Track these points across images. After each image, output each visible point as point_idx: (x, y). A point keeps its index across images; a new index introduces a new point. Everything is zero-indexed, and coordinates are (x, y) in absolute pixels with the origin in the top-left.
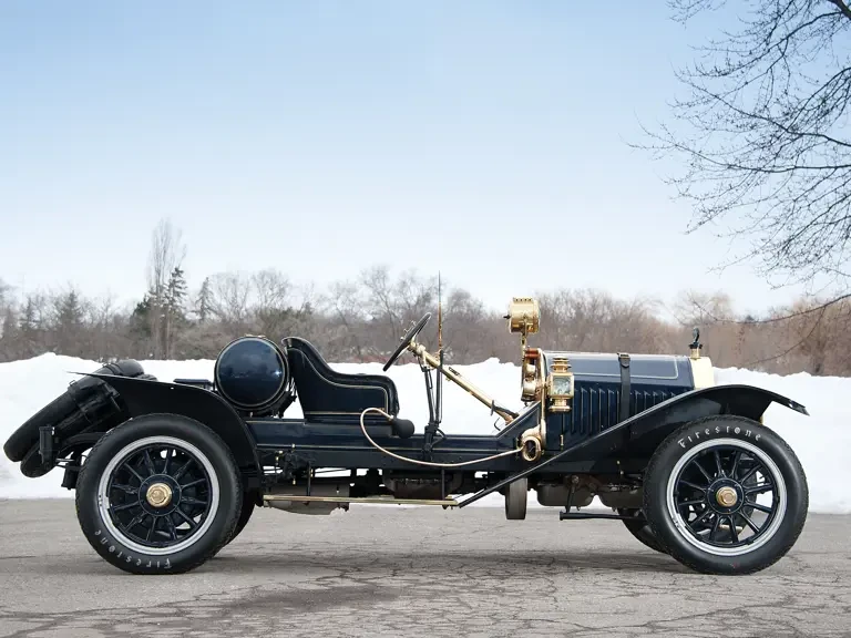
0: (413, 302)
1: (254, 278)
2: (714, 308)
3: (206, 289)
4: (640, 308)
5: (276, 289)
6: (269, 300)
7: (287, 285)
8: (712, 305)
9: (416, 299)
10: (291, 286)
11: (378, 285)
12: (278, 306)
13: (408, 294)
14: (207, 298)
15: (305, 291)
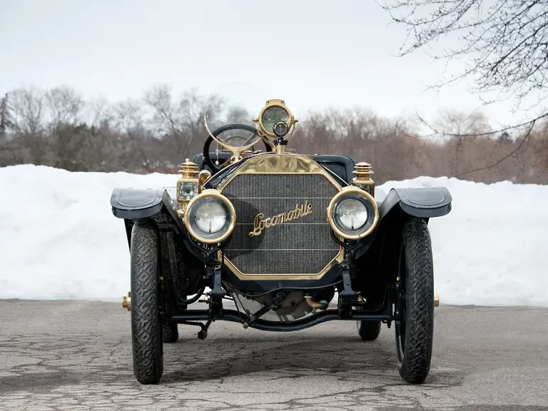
0: (196, 120)
1: (46, 94)
2: (471, 126)
3: (5, 105)
4: (403, 125)
5: (68, 106)
6: (62, 115)
7: (79, 102)
8: (469, 122)
9: (198, 116)
10: (83, 103)
11: (162, 104)
12: (71, 121)
13: (191, 112)
14: (7, 113)
15: (96, 107)
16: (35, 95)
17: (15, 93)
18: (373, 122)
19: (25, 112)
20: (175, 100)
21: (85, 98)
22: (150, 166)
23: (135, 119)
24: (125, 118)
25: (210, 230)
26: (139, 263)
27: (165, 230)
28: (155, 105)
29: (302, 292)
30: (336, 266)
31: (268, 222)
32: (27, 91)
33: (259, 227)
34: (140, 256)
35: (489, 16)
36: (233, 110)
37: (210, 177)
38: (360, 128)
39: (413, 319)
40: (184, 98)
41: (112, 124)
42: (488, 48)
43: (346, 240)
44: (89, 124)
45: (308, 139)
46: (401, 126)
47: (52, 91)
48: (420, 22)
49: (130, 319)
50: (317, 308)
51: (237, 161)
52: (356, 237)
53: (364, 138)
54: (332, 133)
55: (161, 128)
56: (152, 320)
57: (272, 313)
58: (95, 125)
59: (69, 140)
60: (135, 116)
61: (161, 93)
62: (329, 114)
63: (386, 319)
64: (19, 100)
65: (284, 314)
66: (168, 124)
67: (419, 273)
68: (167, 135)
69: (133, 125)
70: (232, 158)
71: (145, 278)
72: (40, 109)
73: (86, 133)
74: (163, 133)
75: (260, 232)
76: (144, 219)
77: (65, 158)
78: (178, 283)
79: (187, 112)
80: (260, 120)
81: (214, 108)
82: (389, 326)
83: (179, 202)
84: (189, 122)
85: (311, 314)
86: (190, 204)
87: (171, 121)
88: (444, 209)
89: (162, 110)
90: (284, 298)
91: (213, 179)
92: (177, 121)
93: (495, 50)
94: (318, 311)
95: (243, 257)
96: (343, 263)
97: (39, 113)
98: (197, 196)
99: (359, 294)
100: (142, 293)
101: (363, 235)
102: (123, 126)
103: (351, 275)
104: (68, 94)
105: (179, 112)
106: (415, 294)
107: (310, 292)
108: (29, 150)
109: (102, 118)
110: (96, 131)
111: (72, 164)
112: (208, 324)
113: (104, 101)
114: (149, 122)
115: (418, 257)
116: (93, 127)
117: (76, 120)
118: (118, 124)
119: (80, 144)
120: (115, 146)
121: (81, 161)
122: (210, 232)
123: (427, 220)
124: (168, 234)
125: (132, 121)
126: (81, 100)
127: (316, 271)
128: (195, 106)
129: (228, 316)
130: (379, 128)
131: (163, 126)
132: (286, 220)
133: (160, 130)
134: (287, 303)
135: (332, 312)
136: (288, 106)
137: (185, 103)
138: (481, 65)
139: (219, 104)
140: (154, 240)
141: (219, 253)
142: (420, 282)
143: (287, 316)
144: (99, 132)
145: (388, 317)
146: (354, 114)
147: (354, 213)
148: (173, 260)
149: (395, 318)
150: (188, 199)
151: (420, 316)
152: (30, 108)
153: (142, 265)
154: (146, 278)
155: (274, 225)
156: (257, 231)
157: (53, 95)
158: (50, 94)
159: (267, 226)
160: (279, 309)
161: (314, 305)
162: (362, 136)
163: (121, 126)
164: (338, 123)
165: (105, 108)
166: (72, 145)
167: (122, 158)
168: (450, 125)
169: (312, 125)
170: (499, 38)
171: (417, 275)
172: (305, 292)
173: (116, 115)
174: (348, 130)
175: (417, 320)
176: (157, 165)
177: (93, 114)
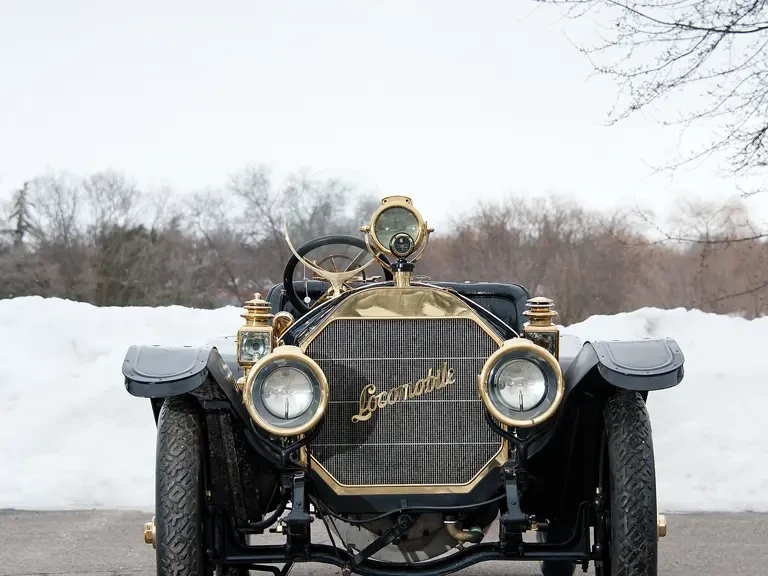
0: (307, 217)
1: (84, 183)
2: (726, 222)
3: (24, 199)
4: (622, 222)
5: (117, 199)
6: (108, 214)
7: (132, 192)
8: (721, 216)
9: (311, 211)
10: (139, 194)
11: (257, 194)
12: (121, 223)
13: (300, 205)
14: (26, 212)
15: (157, 200)
16: (68, 185)
17: (36, 182)
18: (577, 215)
19: (53, 210)
20: (276, 187)
21: (141, 187)
22: (240, 289)
23: (215, 217)
24: (202, 216)
25: (287, 414)
26: (169, 471)
27: (216, 412)
28: (246, 195)
29: (440, 514)
30: (496, 470)
31: (383, 400)
32: (57, 178)
33: (368, 407)
34: (170, 458)
35: (745, 59)
36: (364, 201)
37: (291, 323)
38: (558, 226)
39: (623, 560)
40: (289, 184)
41: (183, 224)
42: (746, 108)
43: (512, 428)
44: (148, 227)
45: (478, 243)
46: (620, 222)
47: (93, 178)
48: (638, 72)
49: (155, 564)
50: (464, 541)
51: (337, 295)
52: (527, 423)
53: (563, 241)
54: (516, 234)
55: (255, 230)
56: (190, 565)
57: (393, 549)
58: (156, 227)
59: (117, 251)
60: (217, 212)
61: (255, 176)
62: (510, 205)
63: (579, 557)
64: (43, 191)
65: (412, 550)
66: (265, 223)
67: (632, 482)
68: (265, 241)
69: (213, 227)
70: (329, 291)
71: (179, 496)
72: (75, 204)
73: (144, 240)
74: (260, 238)
75: (369, 416)
76: (179, 397)
77: (111, 278)
78: (242, 496)
79: (296, 205)
80: (372, 229)
81: (334, 199)
82: (585, 569)
83: (242, 364)
84: (297, 220)
85: (455, 551)
86: (254, 369)
87: (271, 221)
88: (672, 376)
89: (258, 204)
90: (410, 525)
91: (297, 326)
92: (279, 220)
93: (756, 112)
94: (467, 545)
95: (343, 457)
96: (507, 465)
97: (73, 212)
98: (269, 356)
99: (533, 519)
100: (174, 520)
101: (538, 420)
102: (198, 228)
103: (519, 487)
104: (115, 182)
105: (282, 206)
106: (625, 517)
107: (453, 515)
108: (57, 266)
109: (168, 217)
110: (158, 238)
111: (122, 287)
112: (286, 569)
113: (168, 191)
114: (237, 221)
115: (630, 455)
116: (153, 231)
117: (126, 221)
118: (192, 224)
119: (133, 256)
120: (185, 257)
121: (136, 281)
122: (287, 417)
123: (645, 395)
124: (222, 417)
125: (213, 220)
126: (137, 188)
127: (463, 479)
128: (306, 196)
129: (318, 555)
130: (587, 227)
131: (258, 227)
132: (412, 395)
133: (253, 233)
134: (416, 532)
135: (489, 547)
136: (417, 207)
137: (291, 191)
138: (736, 134)
139: (342, 192)
140: (194, 432)
141: (303, 450)
142: (634, 499)
143: (417, 553)
144: (162, 238)
145: (581, 554)
146: (548, 205)
147: (524, 383)
148: (232, 459)
149: (593, 556)
150: (255, 359)
151: (635, 555)
152: (59, 204)
153: (173, 474)
154: (181, 493)
155: (393, 402)
156: (365, 414)
157: (95, 184)
158: (90, 183)
159: (381, 406)
160: (403, 542)
161: (460, 535)
162: (561, 237)
163: (195, 227)
164: (524, 219)
165: (170, 201)
166: (122, 258)
167: (196, 276)
168: (694, 220)
169: (484, 221)
170: (762, 93)
171: (629, 487)
172: (445, 514)
173: (188, 211)
174: (540, 230)
175: (630, 561)
176: (250, 286)
177: (153, 211)
